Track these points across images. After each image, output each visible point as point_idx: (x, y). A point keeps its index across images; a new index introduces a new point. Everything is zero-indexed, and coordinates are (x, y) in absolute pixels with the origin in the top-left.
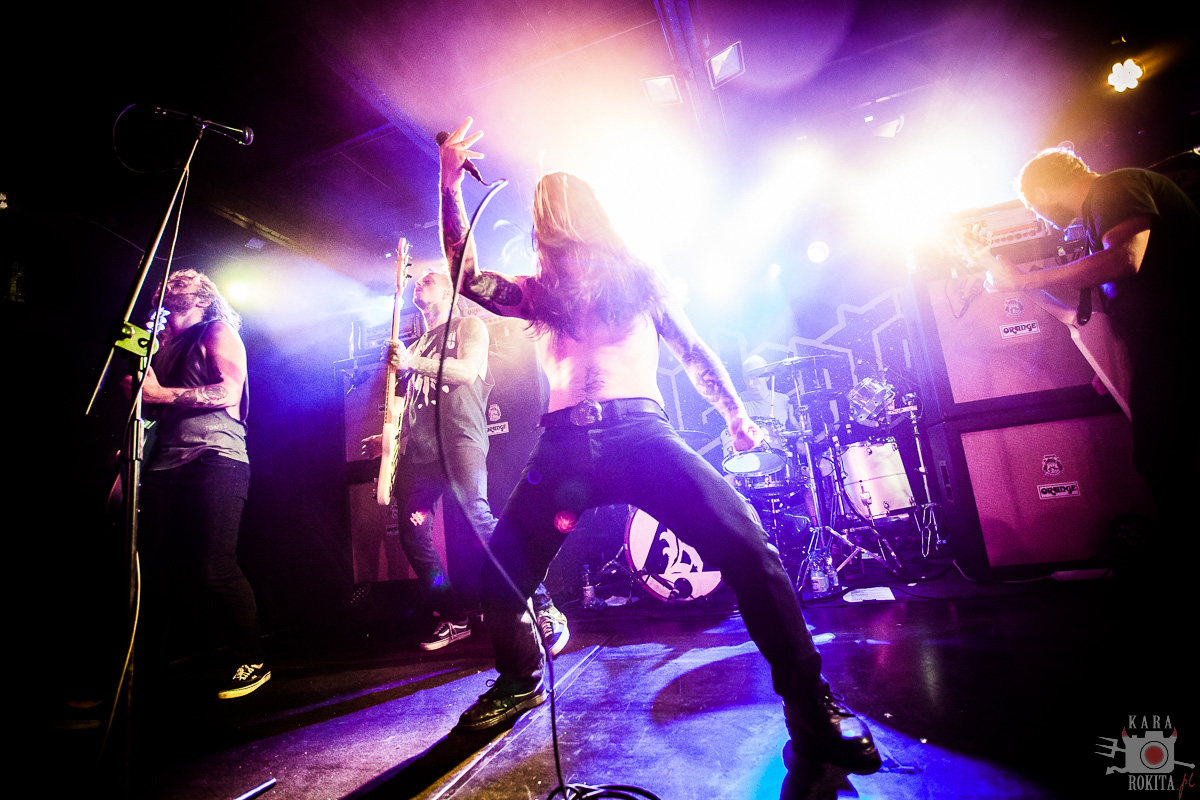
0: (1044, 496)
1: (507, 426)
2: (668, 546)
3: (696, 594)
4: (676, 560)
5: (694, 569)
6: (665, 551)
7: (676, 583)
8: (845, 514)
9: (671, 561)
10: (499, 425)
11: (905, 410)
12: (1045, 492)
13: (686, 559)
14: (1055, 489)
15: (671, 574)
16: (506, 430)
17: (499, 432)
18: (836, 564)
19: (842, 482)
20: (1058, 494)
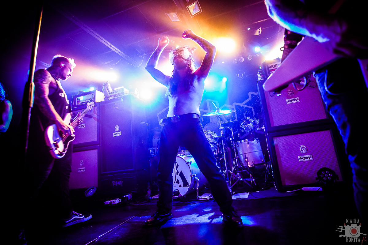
0: (300, 160)
1: (121, 133)
3: (181, 195)
4: (175, 182)
5: (180, 186)
8: (238, 165)
10: (118, 132)
11: (262, 128)
12: (301, 159)
13: (178, 182)
14: (304, 158)
16: (120, 135)
17: (118, 135)
20: (305, 159)
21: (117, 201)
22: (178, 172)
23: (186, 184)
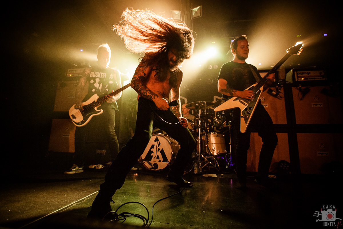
2: (153, 153)
3: (159, 168)
4: (155, 158)
5: (160, 161)
6: (152, 154)
7: (153, 164)
8: (207, 152)
9: (153, 158)
11: (228, 126)
13: (158, 157)
15: (152, 162)
18: (202, 165)
19: (208, 143)
21: (101, 167)
22: (159, 149)
23: (165, 159)
